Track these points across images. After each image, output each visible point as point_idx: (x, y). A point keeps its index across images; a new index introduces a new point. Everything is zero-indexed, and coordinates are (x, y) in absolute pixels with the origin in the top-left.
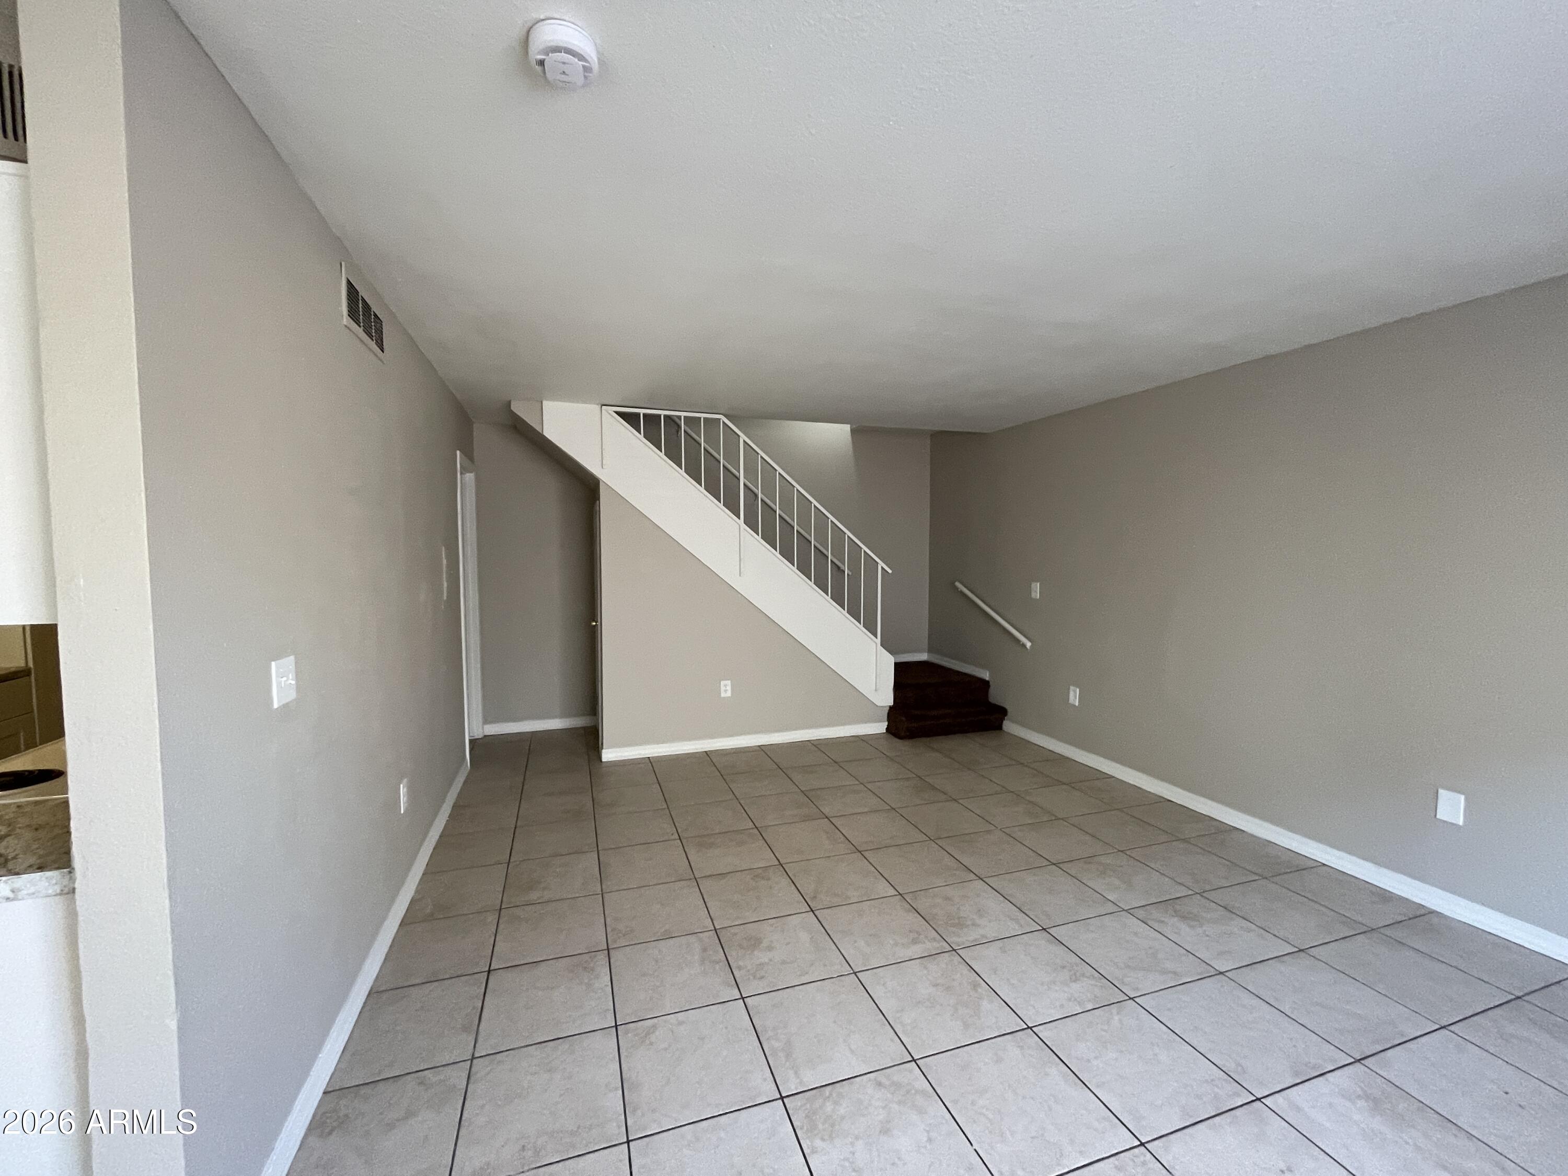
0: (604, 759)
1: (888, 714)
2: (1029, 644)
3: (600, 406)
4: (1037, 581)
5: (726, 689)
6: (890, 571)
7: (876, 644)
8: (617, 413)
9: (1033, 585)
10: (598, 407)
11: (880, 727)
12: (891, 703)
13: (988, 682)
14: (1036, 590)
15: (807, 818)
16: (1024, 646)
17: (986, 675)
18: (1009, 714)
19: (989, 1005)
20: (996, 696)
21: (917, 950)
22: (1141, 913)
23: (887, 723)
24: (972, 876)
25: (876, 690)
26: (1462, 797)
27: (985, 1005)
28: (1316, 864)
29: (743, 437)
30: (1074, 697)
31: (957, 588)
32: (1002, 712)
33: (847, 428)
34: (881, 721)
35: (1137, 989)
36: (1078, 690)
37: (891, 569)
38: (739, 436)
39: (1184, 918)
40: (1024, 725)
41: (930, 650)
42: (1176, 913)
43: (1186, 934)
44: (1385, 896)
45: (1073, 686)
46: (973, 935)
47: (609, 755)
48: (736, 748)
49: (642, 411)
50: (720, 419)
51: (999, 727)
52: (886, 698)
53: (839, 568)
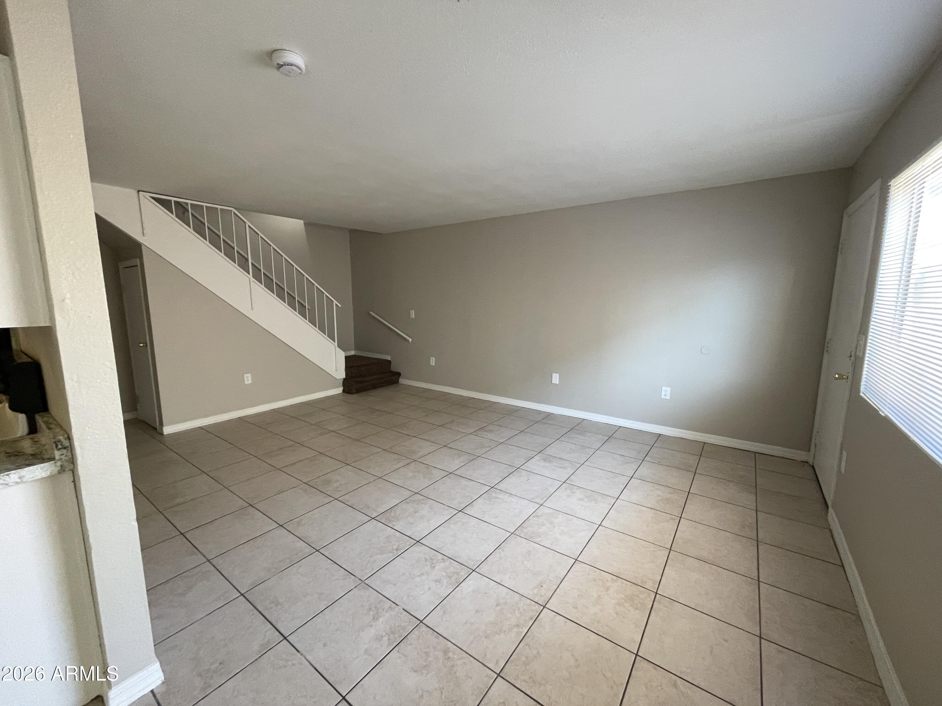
0: (165, 434)
1: (343, 382)
2: (410, 340)
3: (137, 191)
4: (413, 310)
5: (248, 379)
6: (340, 306)
7: (335, 346)
8: (151, 197)
9: (411, 311)
10: (134, 193)
11: (340, 390)
12: (344, 376)
13: (390, 361)
14: (413, 314)
15: (322, 434)
16: (408, 341)
17: (389, 358)
18: (402, 375)
19: (434, 471)
20: (394, 368)
21: (401, 464)
22: (474, 433)
23: (342, 388)
24: (411, 437)
25: (336, 371)
26: (558, 374)
27: (433, 472)
28: (520, 408)
29: (248, 223)
30: (433, 361)
31: (371, 315)
32: (399, 374)
33: (302, 222)
34: (338, 387)
35: (480, 454)
36: (434, 359)
37: (340, 304)
38: (245, 223)
39: (488, 431)
40: (409, 379)
41: (356, 349)
42: (485, 431)
43: (490, 436)
44: (540, 412)
45: (432, 357)
46: (420, 454)
47: (167, 430)
48: (257, 413)
49: (173, 199)
50: (231, 211)
51: (398, 382)
52: (341, 374)
53: (302, 305)
